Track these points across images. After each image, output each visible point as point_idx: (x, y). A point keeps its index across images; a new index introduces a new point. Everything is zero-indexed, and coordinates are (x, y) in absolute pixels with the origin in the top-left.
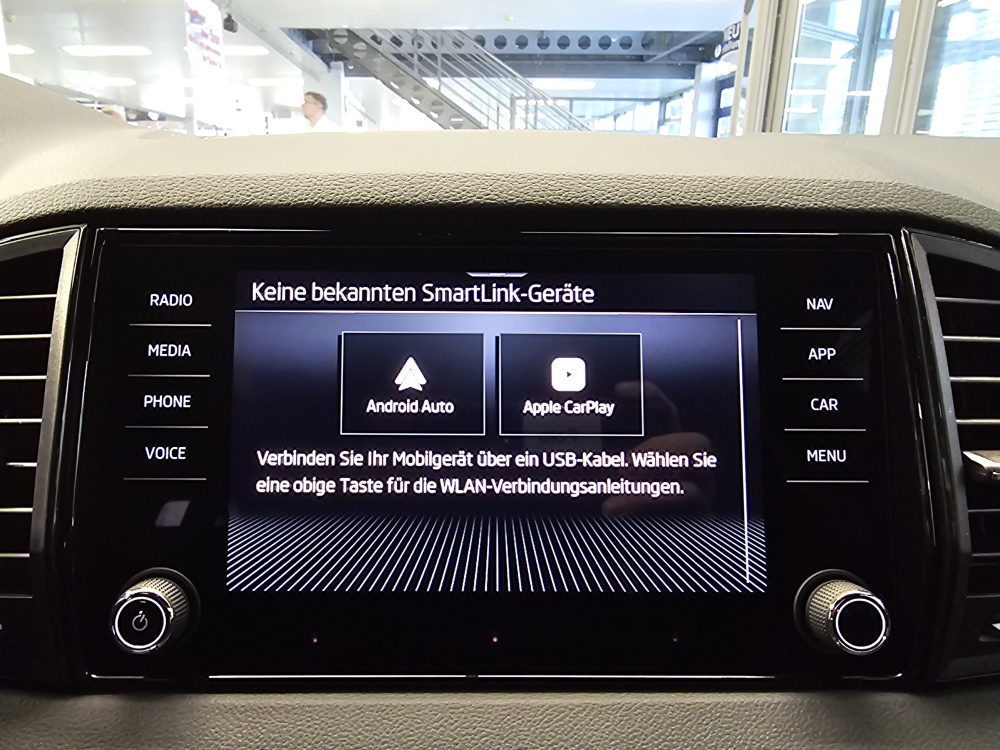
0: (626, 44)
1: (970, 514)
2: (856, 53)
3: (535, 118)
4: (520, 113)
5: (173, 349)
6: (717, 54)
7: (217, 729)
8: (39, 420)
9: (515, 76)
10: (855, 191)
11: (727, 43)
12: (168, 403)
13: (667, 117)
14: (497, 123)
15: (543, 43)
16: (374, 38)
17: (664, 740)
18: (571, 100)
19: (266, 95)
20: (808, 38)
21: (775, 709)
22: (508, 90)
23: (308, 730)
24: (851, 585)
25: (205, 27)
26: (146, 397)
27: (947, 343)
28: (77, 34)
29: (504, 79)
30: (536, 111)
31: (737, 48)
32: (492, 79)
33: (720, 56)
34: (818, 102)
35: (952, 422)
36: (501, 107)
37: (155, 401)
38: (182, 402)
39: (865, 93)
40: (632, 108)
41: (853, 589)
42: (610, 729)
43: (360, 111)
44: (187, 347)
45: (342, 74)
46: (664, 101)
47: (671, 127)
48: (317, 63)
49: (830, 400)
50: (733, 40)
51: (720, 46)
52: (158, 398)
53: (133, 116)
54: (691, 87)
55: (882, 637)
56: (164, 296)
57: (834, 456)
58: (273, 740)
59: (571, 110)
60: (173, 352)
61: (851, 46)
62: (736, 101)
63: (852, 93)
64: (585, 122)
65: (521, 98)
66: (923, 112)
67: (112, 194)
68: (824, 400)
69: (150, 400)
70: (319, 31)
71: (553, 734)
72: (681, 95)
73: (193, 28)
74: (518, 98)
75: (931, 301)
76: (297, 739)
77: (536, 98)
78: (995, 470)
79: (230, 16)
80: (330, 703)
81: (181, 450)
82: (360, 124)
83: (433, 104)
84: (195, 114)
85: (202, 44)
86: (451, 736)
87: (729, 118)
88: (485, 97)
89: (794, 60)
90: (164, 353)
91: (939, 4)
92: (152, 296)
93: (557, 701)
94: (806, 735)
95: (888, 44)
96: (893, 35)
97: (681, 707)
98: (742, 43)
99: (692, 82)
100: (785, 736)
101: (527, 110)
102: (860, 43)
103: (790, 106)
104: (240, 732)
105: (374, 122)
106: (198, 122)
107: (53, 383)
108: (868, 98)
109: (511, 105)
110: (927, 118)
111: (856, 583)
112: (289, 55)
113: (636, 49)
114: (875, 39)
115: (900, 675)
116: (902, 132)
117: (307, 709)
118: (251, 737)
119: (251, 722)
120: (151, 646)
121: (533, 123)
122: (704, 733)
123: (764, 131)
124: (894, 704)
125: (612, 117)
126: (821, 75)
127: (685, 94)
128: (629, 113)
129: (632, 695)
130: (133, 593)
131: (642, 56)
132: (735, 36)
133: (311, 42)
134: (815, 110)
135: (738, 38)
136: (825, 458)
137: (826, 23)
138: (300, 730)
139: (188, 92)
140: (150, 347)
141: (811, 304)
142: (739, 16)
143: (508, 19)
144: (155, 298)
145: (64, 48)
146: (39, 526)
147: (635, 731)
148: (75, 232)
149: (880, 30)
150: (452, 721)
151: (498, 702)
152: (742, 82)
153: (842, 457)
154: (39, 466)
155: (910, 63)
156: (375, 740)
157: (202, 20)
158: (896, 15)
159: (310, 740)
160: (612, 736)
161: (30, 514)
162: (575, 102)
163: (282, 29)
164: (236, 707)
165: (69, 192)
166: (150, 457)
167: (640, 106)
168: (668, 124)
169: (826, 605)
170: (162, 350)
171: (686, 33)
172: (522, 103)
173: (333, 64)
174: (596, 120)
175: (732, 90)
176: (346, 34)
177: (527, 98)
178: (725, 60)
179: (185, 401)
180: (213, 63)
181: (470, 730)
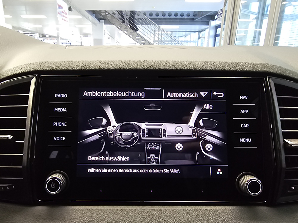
0: (188, 15)
1: (285, 157)
2: (257, 18)
3: (161, 37)
4: (157, 35)
5: (61, 109)
6: (216, 18)
7: (74, 215)
8: (25, 129)
9: (155, 25)
10: (254, 66)
11: (219, 15)
12: (60, 124)
13: (201, 37)
14: (150, 39)
15: (164, 15)
16: (113, 13)
17: (199, 219)
18: (172, 31)
19: (81, 30)
20: (243, 14)
21: (230, 211)
22: (153, 29)
23: (100, 216)
24: (252, 176)
25: (63, 10)
26: (54, 123)
27: (279, 109)
28: (25, 12)
29: (152, 25)
30: (161, 35)
31: (222, 16)
32: (148, 25)
33: (217, 19)
34: (246, 32)
35: (281, 131)
36: (151, 34)
37: (57, 124)
38: (64, 124)
39: (260, 30)
40: (190, 34)
41: (252, 178)
42: (184, 216)
43: (109, 35)
44: (65, 109)
45: (104, 24)
46: (200, 32)
47: (202, 40)
48: (96, 21)
49: (247, 124)
50: (221, 14)
51: (216, 16)
52: (57, 123)
53: (41, 36)
54: (208, 28)
55: (260, 191)
56: (59, 95)
57: (247, 140)
58: (90, 218)
59: (172, 35)
60: (61, 110)
61: (256, 16)
62: (221, 32)
63: (256, 30)
64: (176, 38)
65: (157, 31)
66: (277, 35)
67: (44, 66)
68: (245, 125)
69: (55, 124)
70: (97, 11)
71: (168, 217)
72: (205, 30)
73: (60, 10)
74: (156, 31)
75: (275, 97)
76: (97, 218)
77: (161, 31)
78: (293, 144)
79: (70, 7)
80: (106, 208)
81: (64, 138)
82: (109, 38)
83: (131, 33)
84: (60, 35)
85: (62, 15)
86: (139, 218)
87: (219, 37)
88: (146, 31)
89: (239, 20)
90: (59, 110)
91: (282, 3)
92: (56, 94)
93: (169, 208)
94: (239, 218)
95: (267, 15)
96: (268, 13)
97: (204, 210)
98: (223, 15)
99: (208, 26)
100: (233, 218)
101: (159, 35)
102: (258, 15)
103: (237, 34)
104: (81, 216)
105: (113, 38)
106: (61, 38)
107: (28, 119)
108: (261, 31)
109: (154, 33)
110: (278, 37)
111: (253, 176)
112: (88, 18)
113: (191, 17)
114: (263, 14)
115: (265, 202)
116: (270, 45)
117: (99, 210)
118: (84, 218)
119: (84, 213)
120: (57, 192)
121: (160, 39)
122: (210, 217)
123: (229, 45)
124: (264, 210)
125: (184, 37)
126: (247, 24)
127: (206, 30)
128: (189, 36)
129: (190, 207)
130: (51, 178)
131: (193, 19)
132: (221, 13)
133: (94, 15)
134: (245, 35)
135: (222, 13)
136: (245, 141)
137: (248, 9)
138: (97, 216)
139: (58, 29)
140: (55, 109)
141: (241, 97)
142: (222, 7)
143: (153, 8)
144: (56, 95)
145: (21, 16)
146: (25, 159)
147: (191, 217)
148: (34, 77)
149: (264, 11)
150: (140, 214)
151: (152, 208)
152: (223, 26)
153: (250, 141)
154: (25, 142)
155: (273, 22)
156: (119, 219)
157: (62, 8)
158: (269, 7)
159: (100, 219)
160: (184, 218)
161: (22, 155)
162: (173, 32)
163: (86, 10)
164: (79, 209)
165: (32, 65)
166: (55, 140)
167: (192, 34)
168: (201, 39)
169: (245, 182)
170: (58, 110)
171: (206, 12)
172: (157, 32)
173: (101, 21)
174: (179, 38)
175: (220, 29)
176: (105, 12)
177: (159, 31)
178: (218, 20)
179: (65, 124)
180: (65, 21)
181: (145, 216)
